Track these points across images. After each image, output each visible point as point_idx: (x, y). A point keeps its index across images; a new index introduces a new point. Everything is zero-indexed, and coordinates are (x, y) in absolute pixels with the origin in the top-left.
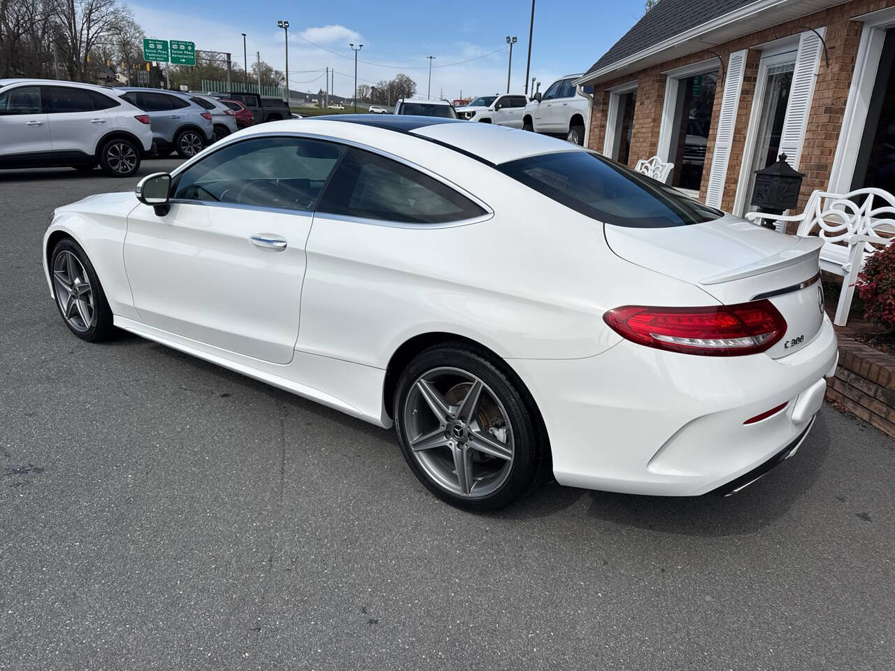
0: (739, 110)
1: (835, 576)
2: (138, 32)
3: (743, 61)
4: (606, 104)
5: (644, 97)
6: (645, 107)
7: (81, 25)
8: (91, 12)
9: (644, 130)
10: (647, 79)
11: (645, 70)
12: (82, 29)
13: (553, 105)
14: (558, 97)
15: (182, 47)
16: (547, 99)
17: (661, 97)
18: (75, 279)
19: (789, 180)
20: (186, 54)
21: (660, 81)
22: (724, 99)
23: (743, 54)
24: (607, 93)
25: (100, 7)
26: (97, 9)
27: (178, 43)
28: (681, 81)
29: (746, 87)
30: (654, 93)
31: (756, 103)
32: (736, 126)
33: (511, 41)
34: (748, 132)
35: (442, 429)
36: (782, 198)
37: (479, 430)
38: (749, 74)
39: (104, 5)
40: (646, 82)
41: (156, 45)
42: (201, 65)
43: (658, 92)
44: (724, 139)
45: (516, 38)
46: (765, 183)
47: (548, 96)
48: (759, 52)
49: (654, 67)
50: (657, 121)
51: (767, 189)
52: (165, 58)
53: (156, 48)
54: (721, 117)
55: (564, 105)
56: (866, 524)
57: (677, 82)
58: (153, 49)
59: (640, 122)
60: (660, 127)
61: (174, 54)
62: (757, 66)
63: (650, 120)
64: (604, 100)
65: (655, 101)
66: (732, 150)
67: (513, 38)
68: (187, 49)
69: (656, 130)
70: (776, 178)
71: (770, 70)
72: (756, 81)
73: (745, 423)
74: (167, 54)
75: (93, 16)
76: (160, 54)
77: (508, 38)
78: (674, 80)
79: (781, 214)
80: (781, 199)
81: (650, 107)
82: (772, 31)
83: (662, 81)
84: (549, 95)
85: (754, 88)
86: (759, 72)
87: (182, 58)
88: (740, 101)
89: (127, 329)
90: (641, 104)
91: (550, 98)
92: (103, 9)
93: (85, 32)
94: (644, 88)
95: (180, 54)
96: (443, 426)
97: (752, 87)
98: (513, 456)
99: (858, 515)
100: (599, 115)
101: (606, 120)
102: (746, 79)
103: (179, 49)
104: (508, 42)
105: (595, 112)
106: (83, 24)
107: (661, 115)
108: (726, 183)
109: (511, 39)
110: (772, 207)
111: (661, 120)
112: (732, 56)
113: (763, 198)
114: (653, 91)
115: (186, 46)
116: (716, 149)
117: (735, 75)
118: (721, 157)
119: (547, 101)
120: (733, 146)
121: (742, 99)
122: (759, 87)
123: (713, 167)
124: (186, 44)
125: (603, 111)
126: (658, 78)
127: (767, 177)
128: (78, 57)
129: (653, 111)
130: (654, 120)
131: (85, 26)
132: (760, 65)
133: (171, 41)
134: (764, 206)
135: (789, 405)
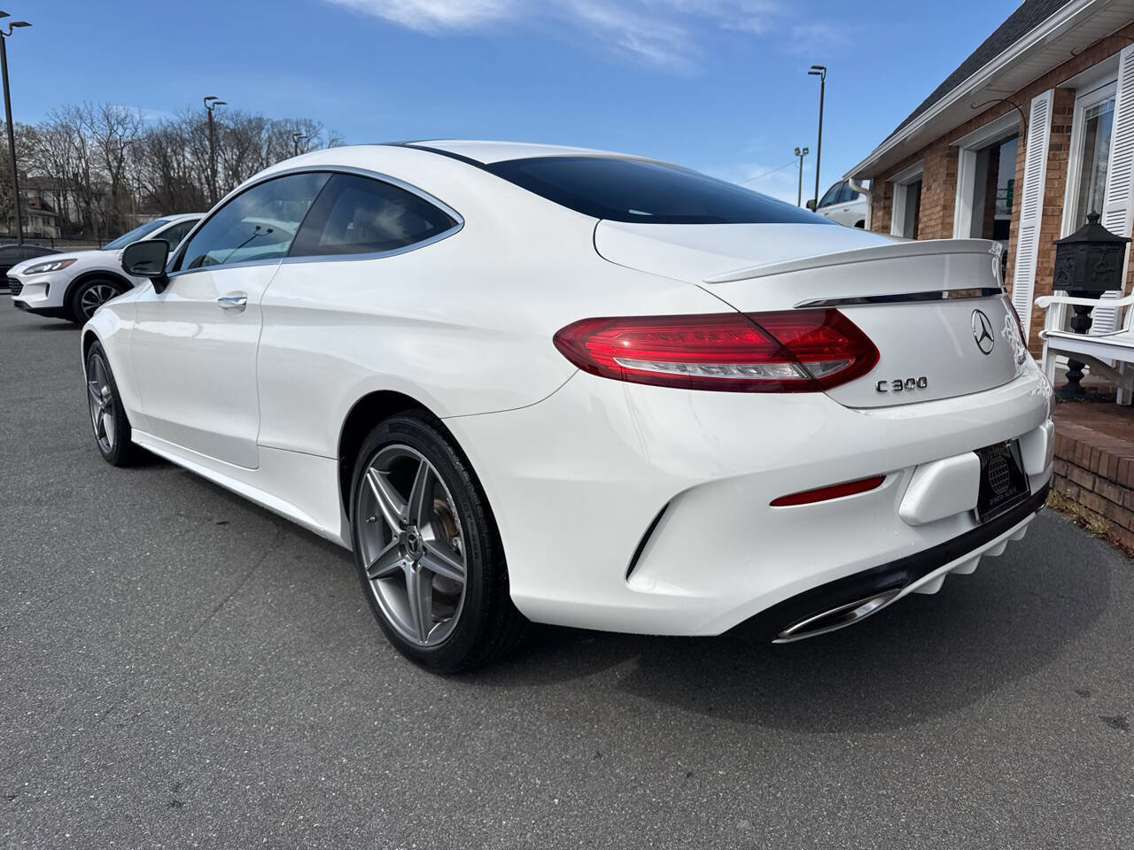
0: (1047, 172)
1: (1010, 811)
3: (1048, 106)
4: (889, 198)
5: (932, 180)
6: (933, 192)
9: (933, 223)
10: (934, 156)
11: (931, 145)
13: (832, 213)
14: (838, 202)
16: (825, 206)
17: (952, 177)
18: (103, 387)
19: (1104, 248)
21: (949, 155)
22: (1027, 161)
23: (1048, 96)
24: (890, 186)
28: (979, 152)
29: (1056, 140)
30: (943, 171)
31: (1073, 160)
32: (1045, 194)
33: (801, 154)
34: (1066, 200)
35: (395, 541)
36: (1094, 274)
37: (433, 538)
38: (1059, 122)
40: (932, 160)
43: (947, 170)
44: (1031, 215)
45: (807, 149)
46: (1068, 257)
47: (825, 203)
48: (1072, 91)
49: (942, 139)
50: (948, 208)
51: (1072, 263)
54: (1025, 186)
55: (845, 210)
56: (1115, 735)
57: (975, 155)
59: (928, 212)
60: (953, 216)
62: (1071, 111)
63: (939, 208)
64: (885, 194)
65: (945, 182)
66: (1042, 229)
67: (804, 150)
69: (948, 220)
70: (1081, 247)
71: (1088, 112)
72: (1070, 131)
73: (774, 503)
77: (797, 149)
78: (970, 153)
79: (1098, 298)
80: (1093, 277)
81: (938, 191)
82: (1083, 58)
83: (953, 156)
84: (828, 201)
85: (1069, 140)
86: (1074, 119)
88: (1048, 160)
89: (142, 444)
90: (928, 190)
91: (829, 204)
94: (930, 168)
96: (396, 536)
97: (1066, 139)
98: (466, 574)
99: (1104, 719)
100: (880, 214)
101: (890, 219)
102: (1055, 129)
104: (797, 154)
105: (875, 212)
107: (954, 200)
108: (1037, 275)
109: (801, 151)
110: (1080, 289)
111: (954, 207)
112: (1035, 101)
113: (1066, 278)
114: (941, 170)
116: (1021, 232)
117: (1039, 126)
118: (1028, 240)
119: (824, 209)
120: (1043, 223)
121: (1051, 157)
122: (1075, 140)
123: (1018, 255)
125: (885, 208)
126: (947, 151)
127: (1070, 247)
129: (942, 195)
130: (945, 208)
132: (1075, 109)
134: (1071, 288)
135: (885, 485)
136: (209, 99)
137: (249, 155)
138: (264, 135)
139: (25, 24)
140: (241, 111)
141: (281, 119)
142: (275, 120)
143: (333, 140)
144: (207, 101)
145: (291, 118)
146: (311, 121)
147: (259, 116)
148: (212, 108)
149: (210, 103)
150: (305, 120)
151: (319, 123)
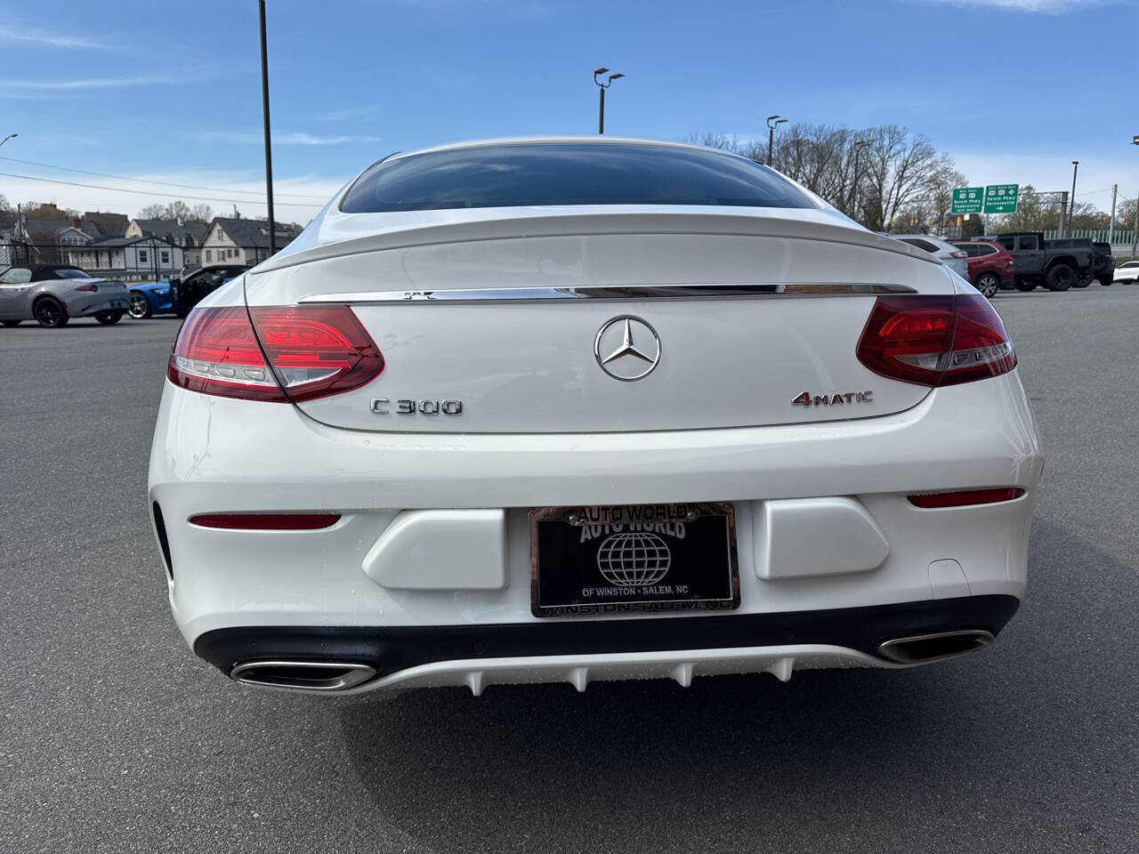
2: (961, 183)
7: (892, 185)
8: (905, 168)
12: (893, 189)
15: (1002, 192)
20: (1005, 200)
25: (917, 161)
26: (913, 164)
27: (997, 188)
39: (922, 158)
41: (968, 194)
42: (1039, 213)
52: (977, 208)
53: (967, 198)
58: (964, 200)
61: (990, 201)
68: (1007, 194)
74: (981, 204)
75: (907, 173)
76: (971, 203)
87: (999, 206)
92: (919, 163)
93: (895, 192)
95: (997, 201)
103: (997, 195)
106: (895, 183)
115: (1007, 190)
124: (1007, 188)
128: (882, 221)
131: (896, 185)
133: (988, 187)
135: (339, 525)
136: (772, 118)
137: (828, 168)
138: (847, 146)
139: (620, 76)
140: (824, 126)
141: (865, 129)
142: (859, 130)
143: (917, 145)
144: (770, 121)
145: (874, 126)
146: (895, 127)
147: (842, 128)
148: (774, 126)
149: (772, 123)
150: (890, 128)
151: (904, 128)
